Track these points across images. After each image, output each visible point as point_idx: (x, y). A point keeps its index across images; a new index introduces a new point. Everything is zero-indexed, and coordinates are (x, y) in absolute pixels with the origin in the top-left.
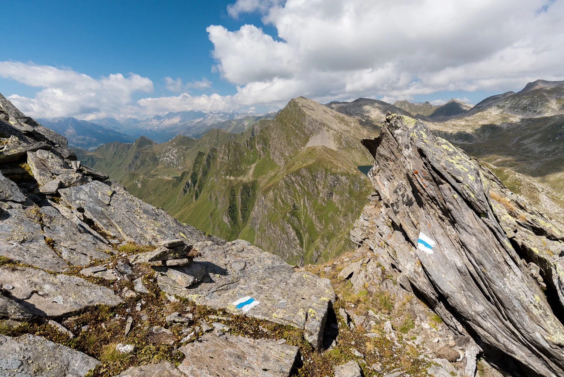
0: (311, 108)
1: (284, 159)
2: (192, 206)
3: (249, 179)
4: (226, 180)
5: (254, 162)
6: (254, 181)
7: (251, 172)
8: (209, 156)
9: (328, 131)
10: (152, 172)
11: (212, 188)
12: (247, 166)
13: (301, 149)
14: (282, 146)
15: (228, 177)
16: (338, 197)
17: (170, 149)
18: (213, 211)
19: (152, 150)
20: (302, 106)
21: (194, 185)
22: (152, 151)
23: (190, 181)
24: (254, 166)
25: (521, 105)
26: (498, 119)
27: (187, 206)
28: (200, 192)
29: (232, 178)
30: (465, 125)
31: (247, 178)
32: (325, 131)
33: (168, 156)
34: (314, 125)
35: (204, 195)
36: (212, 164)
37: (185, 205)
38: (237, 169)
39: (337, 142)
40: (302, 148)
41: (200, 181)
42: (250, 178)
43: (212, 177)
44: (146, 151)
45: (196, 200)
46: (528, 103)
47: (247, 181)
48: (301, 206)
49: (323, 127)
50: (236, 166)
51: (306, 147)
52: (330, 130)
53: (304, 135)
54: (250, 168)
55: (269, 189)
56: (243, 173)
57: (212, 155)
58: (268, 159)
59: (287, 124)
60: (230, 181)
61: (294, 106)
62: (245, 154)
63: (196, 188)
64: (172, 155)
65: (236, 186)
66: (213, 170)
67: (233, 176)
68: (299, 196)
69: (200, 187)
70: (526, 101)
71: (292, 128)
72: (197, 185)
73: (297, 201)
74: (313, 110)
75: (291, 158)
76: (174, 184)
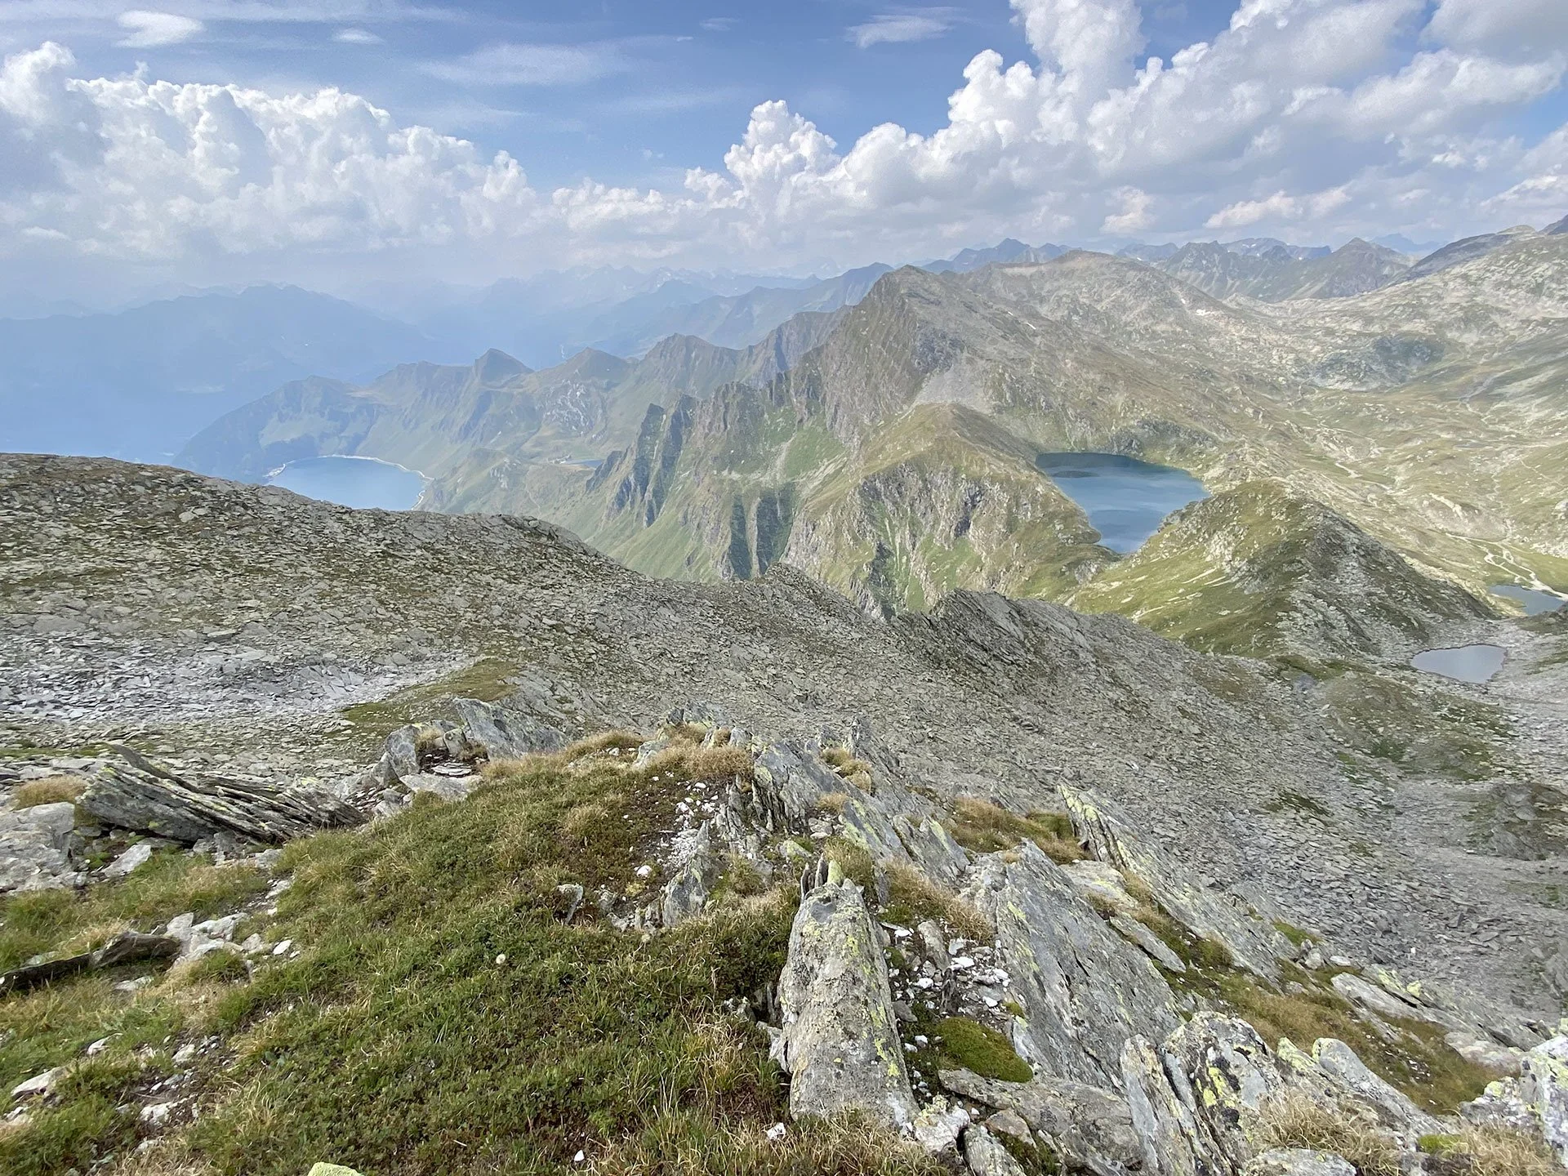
0: (932, 298)
1: (860, 434)
2: (642, 537)
3: (774, 480)
4: (721, 482)
5: (786, 436)
6: (788, 484)
7: (779, 462)
8: (676, 417)
9: (970, 361)
10: (527, 447)
11: (686, 498)
12: (771, 447)
13: (902, 409)
14: (856, 399)
15: (725, 473)
16: (981, 532)
17: (566, 387)
18: (693, 554)
19: (522, 387)
20: (910, 295)
21: (644, 490)
22: (521, 390)
23: (632, 478)
24: (785, 446)
25: (1529, 278)
26: (1456, 319)
27: (629, 537)
28: (659, 508)
29: (735, 476)
30: (1360, 334)
31: (771, 477)
32: (964, 362)
33: (564, 407)
34: (937, 348)
35: (667, 514)
36: (684, 437)
37: (622, 534)
38: (745, 455)
39: (991, 391)
40: (905, 407)
41: (658, 479)
42: (778, 475)
43: (685, 471)
44: (505, 390)
45: (649, 524)
46: (1549, 273)
47: (771, 486)
48: (895, 549)
49: (958, 351)
50: (744, 446)
51: (914, 405)
52: (978, 360)
53: (910, 374)
54: (778, 453)
55: (823, 508)
56: (763, 463)
57: (685, 414)
58: (820, 430)
59: (868, 341)
60: (733, 482)
61: (888, 293)
62: (766, 416)
63: (648, 495)
64: (572, 403)
65: (746, 495)
66: (686, 455)
67: (738, 472)
68: (892, 527)
69: (659, 495)
70: (1546, 266)
71: (881, 353)
72: (650, 488)
73: (887, 538)
74: (939, 303)
75: (876, 431)
76: (589, 481)
